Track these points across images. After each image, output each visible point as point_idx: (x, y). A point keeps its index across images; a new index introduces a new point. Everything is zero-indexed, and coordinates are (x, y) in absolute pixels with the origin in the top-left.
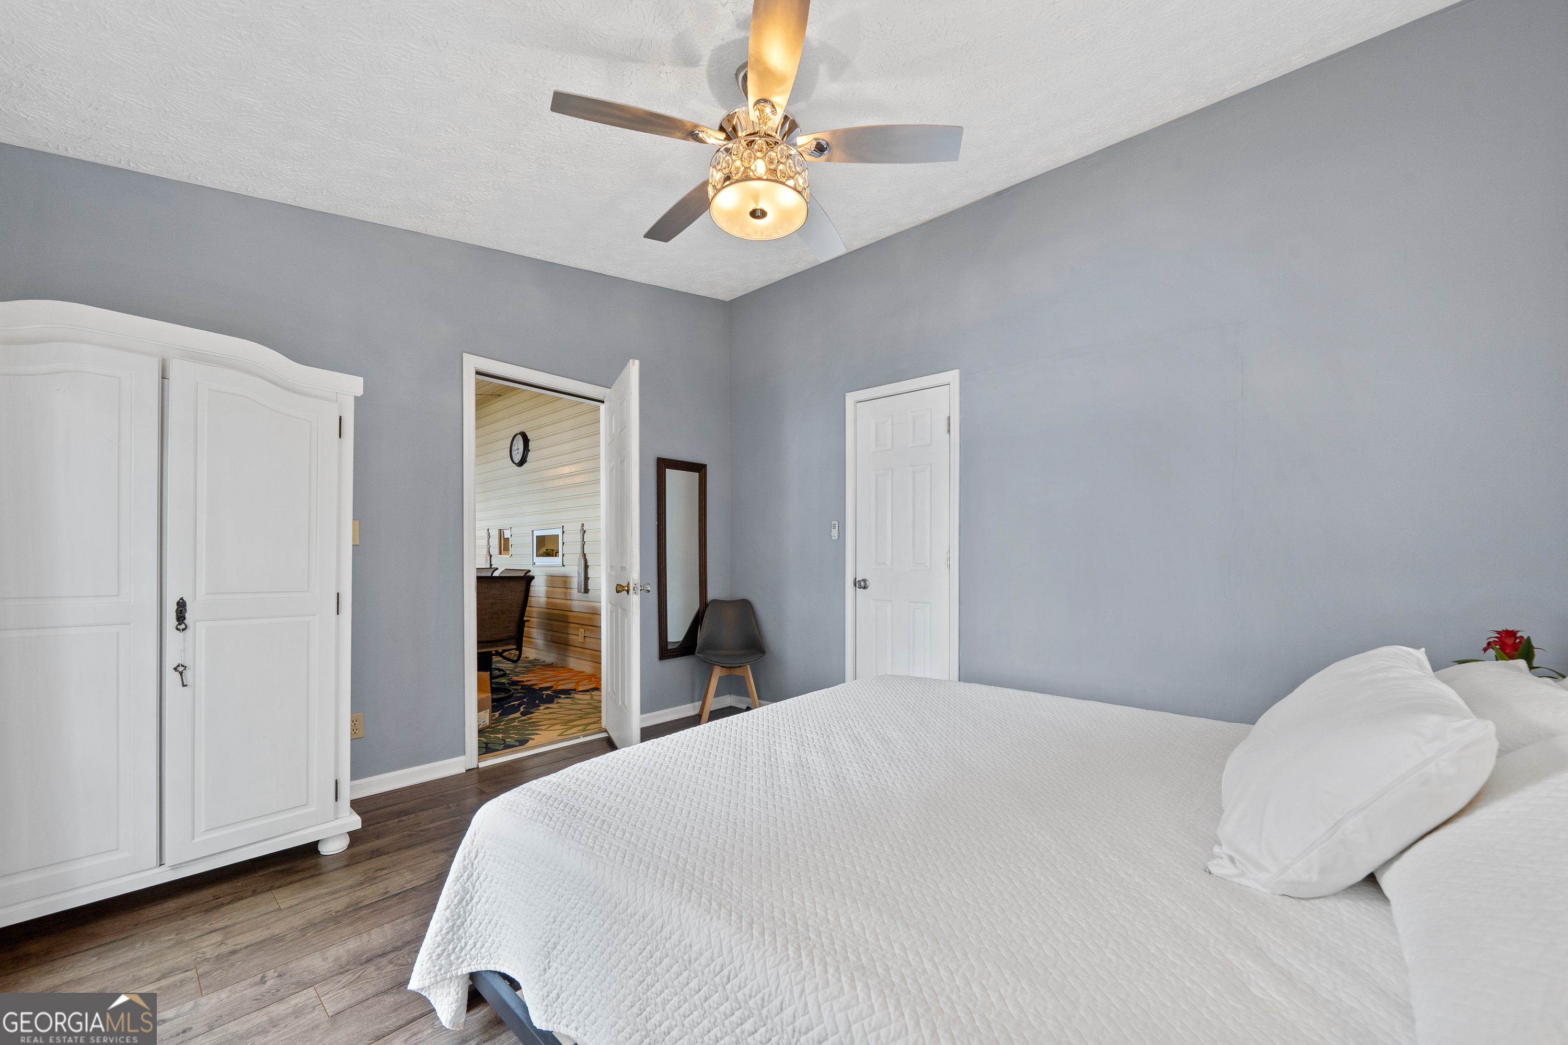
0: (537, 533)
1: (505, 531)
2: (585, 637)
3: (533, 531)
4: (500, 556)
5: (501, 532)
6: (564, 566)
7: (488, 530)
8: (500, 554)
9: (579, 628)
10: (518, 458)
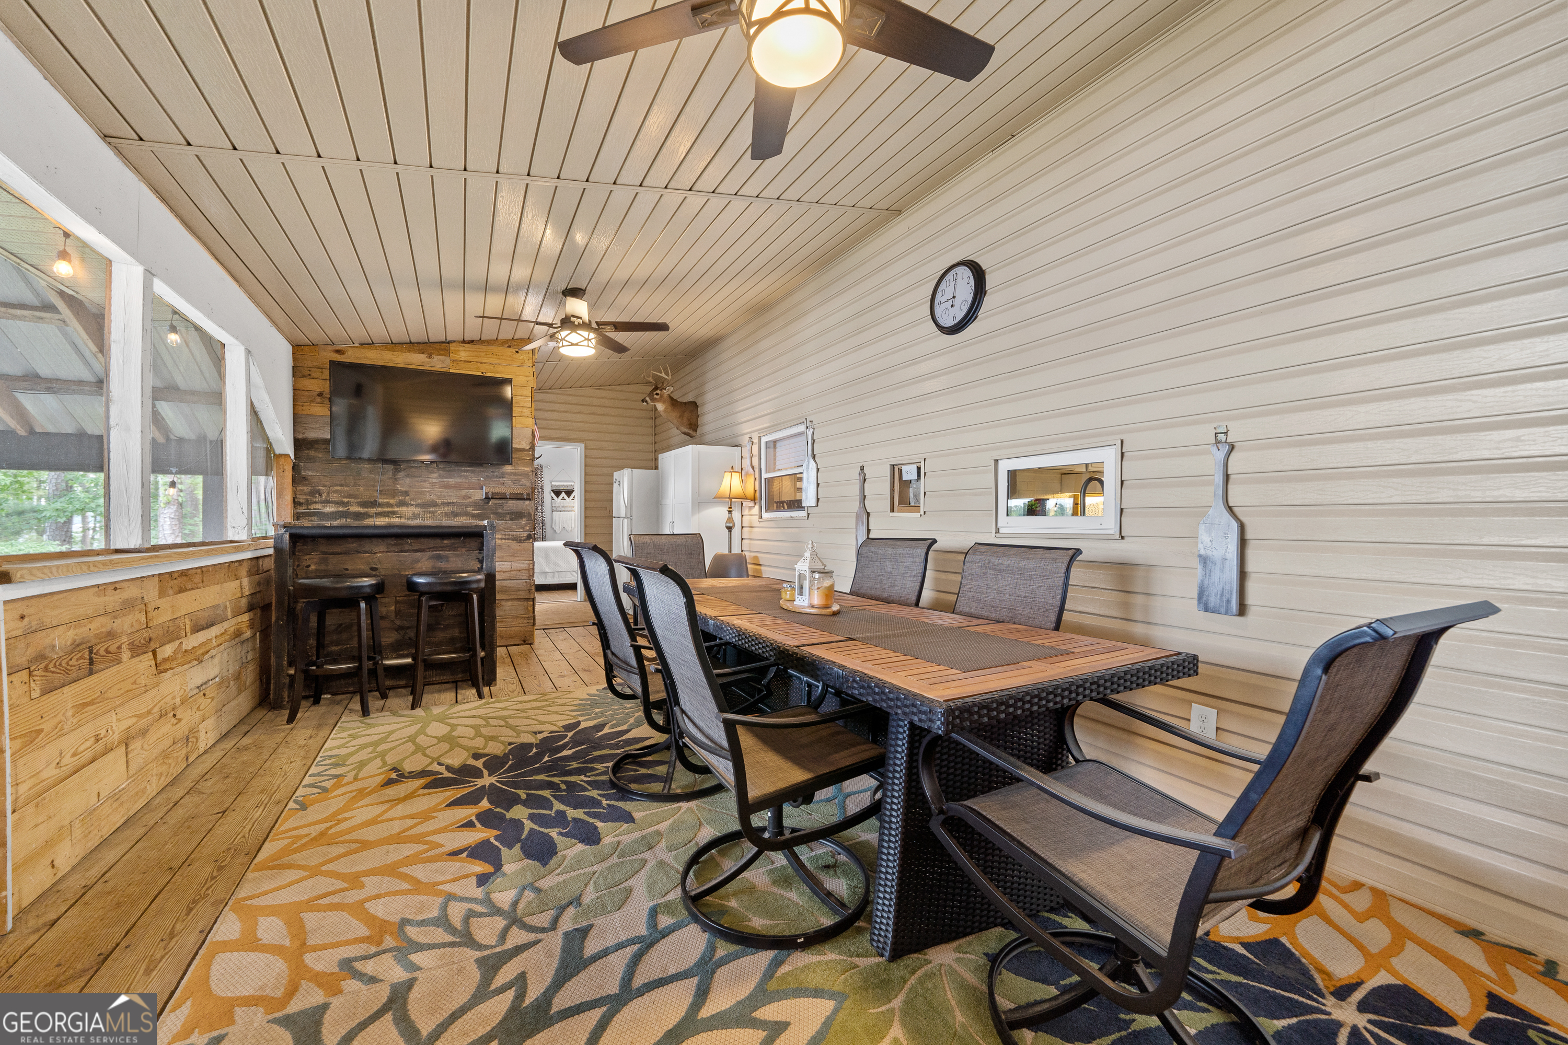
0: (1006, 466)
1: (904, 468)
2: (1218, 728)
3: (997, 461)
4: (892, 514)
5: (895, 471)
6: (1123, 538)
7: (862, 468)
8: (893, 510)
9: (1190, 703)
10: (949, 316)
